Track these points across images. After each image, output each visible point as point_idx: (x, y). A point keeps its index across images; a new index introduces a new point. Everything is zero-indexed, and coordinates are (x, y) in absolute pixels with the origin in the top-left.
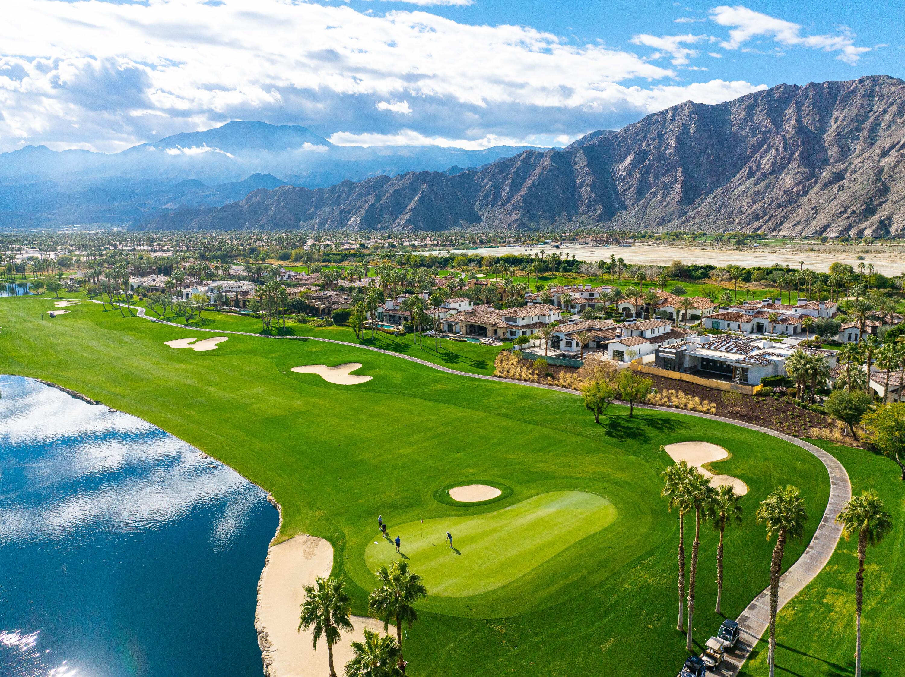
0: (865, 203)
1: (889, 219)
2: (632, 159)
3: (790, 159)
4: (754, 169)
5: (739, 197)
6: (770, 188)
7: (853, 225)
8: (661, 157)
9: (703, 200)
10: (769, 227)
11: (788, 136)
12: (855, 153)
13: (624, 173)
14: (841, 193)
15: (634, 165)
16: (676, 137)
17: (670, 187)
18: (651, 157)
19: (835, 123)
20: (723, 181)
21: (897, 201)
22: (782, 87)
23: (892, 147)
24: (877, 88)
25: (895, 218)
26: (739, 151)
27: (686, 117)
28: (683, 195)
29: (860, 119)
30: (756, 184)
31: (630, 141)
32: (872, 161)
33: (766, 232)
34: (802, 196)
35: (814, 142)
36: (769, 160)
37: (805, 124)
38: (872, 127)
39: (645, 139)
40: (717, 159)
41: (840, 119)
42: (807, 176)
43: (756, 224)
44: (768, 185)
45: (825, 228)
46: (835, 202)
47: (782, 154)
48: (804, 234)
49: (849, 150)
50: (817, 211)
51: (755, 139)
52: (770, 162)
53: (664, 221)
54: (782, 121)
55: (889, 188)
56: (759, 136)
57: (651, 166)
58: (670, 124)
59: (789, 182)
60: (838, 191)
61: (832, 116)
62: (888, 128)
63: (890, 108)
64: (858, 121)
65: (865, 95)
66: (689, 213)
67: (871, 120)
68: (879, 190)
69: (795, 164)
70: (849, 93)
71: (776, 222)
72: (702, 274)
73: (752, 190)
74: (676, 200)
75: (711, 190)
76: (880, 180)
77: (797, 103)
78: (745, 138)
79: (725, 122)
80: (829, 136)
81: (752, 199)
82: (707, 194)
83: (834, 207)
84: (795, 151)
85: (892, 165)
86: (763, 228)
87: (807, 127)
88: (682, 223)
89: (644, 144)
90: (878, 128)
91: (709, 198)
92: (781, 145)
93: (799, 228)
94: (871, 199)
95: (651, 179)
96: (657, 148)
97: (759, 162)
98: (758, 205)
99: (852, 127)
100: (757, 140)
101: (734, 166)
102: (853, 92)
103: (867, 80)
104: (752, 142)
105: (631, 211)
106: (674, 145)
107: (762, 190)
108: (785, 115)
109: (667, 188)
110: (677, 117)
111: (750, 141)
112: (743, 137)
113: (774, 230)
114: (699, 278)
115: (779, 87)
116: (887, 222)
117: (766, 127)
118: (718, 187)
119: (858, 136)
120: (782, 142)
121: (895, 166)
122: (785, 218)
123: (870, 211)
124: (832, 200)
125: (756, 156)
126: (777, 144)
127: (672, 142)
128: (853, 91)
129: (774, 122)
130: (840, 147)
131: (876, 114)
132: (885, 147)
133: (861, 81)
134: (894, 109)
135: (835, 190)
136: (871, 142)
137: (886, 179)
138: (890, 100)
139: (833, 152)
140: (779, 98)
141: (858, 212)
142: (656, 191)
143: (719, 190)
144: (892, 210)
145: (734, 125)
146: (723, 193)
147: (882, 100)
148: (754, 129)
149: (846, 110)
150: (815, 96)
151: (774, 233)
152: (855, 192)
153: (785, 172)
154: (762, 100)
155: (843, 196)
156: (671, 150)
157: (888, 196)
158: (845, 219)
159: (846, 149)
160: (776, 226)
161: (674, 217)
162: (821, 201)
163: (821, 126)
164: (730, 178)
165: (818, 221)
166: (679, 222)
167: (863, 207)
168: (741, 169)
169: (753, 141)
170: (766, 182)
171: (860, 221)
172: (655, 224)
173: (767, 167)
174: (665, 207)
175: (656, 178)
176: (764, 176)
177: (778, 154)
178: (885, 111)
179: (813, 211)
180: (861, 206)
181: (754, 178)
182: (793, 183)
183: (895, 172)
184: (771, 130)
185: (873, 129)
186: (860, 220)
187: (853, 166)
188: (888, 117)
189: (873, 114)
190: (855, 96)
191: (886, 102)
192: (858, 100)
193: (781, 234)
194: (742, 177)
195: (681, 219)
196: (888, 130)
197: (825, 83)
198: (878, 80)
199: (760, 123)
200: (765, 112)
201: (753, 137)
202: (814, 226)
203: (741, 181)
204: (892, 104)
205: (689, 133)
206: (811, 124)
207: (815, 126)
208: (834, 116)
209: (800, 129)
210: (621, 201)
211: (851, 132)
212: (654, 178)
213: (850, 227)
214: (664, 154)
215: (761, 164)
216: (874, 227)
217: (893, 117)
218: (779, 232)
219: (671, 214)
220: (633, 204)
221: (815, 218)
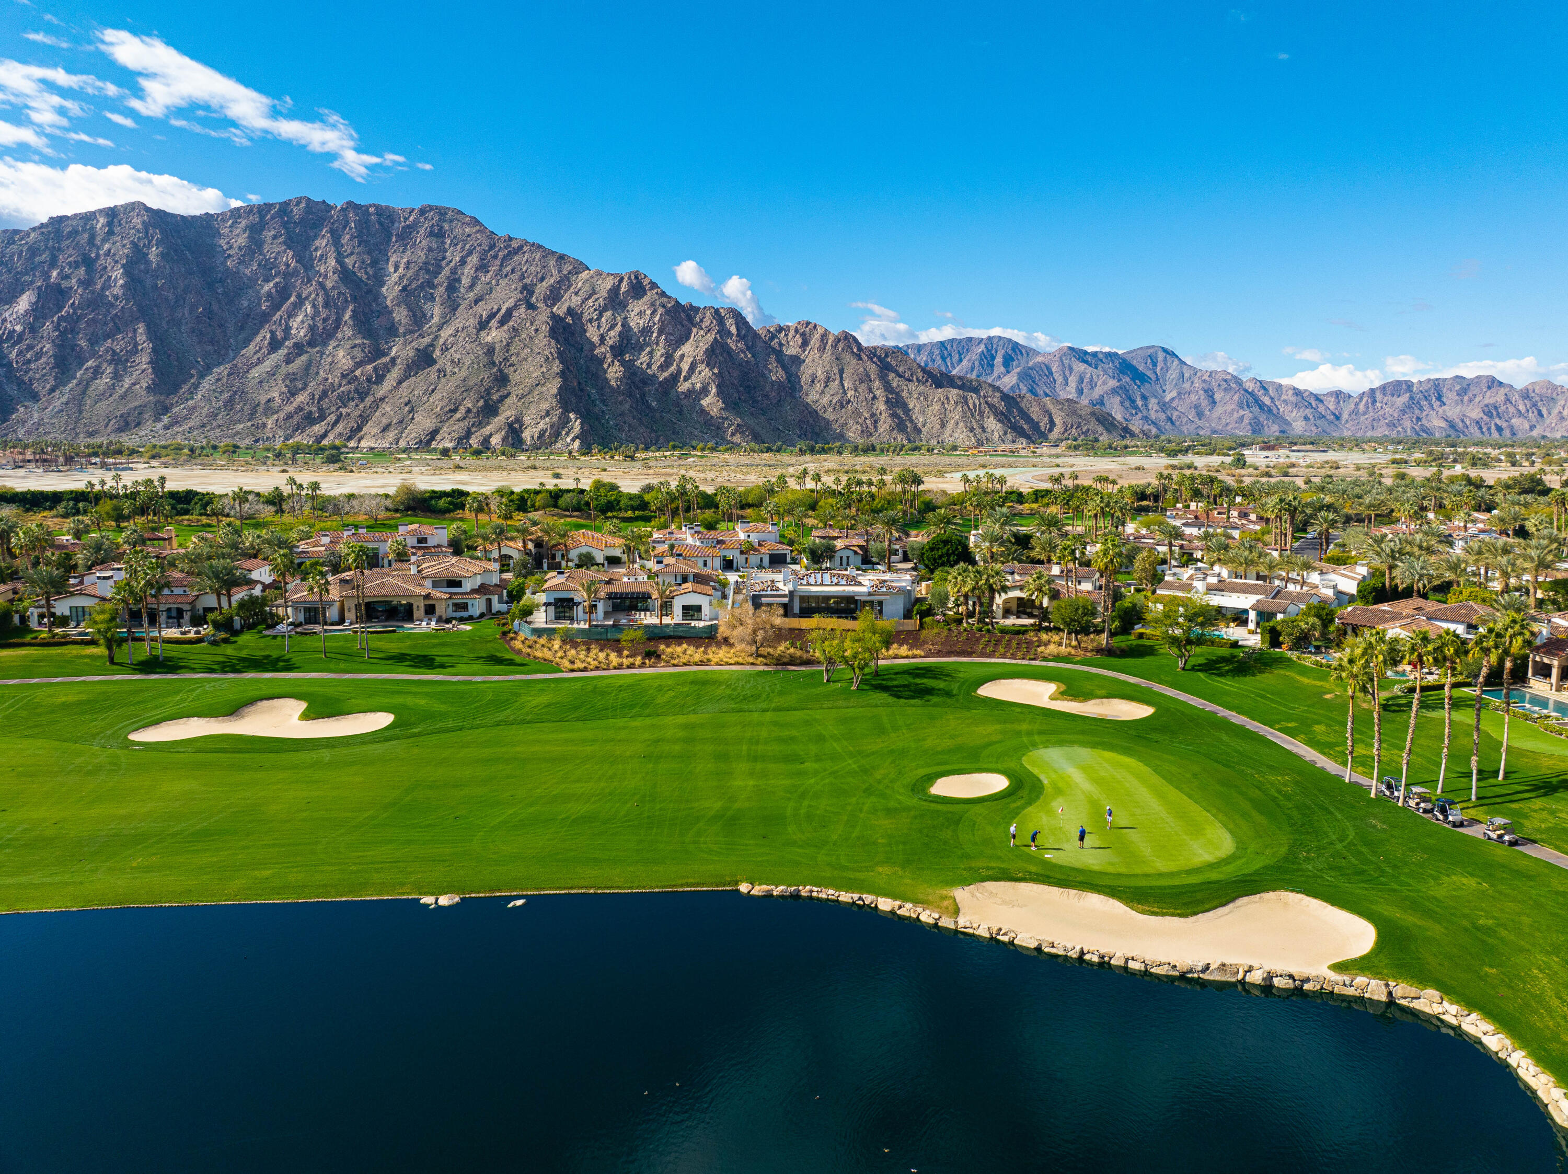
0: (482, 397)
1: (519, 420)
2: (34, 300)
3: (338, 323)
4: (279, 335)
5: (261, 382)
6: (313, 369)
7: (473, 430)
8: (96, 302)
9: (196, 386)
10: (340, 434)
11: (329, 284)
12: (433, 321)
13: (18, 328)
14: (443, 380)
15: (38, 312)
16: (123, 266)
17: (127, 361)
18: (75, 299)
19: (395, 272)
20: (226, 354)
21: (523, 396)
22: (304, 202)
23: (492, 316)
24: (446, 226)
25: (527, 420)
26: (246, 303)
27: (138, 231)
28: (157, 376)
29: (432, 268)
30: (288, 360)
31: (19, 265)
32: (469, 335)
33: (337, 443)
34: (376, 383)
35: (370, 297)
36: (303, 322)
37: (350, 267)
38: (450, 284)
39: (53, 264)
40: (209, 313)
41: (402, 266)
42: (370, 352)
43: (318, 429)
44: (308, 366)
45: (434, 434)
46: (437, 395)
47: (324, 313)
48: (402, 444)
49: (424, 315)
50: (413, 407)
51: (271, 284)
52: (306, 325)
53: (127, 424)
54: (312, 259)
55: (507, 376)
56: (277, 280)
57: (79, 318)
58: (104, 241)
59: (344, 361)
60: (439, 377)
61: (388, 260)
62: (472, 287)
63: (470, 259)
64: (428, 272)
65: (431, 234)
66: (175, 410)
67: (446, 272)
68: (496, 379)
69: (348, 332)
70: (408, 226)
71: (350, 425)
72: (450, 503)
73: (284, 370)
74: (145, 385)
75: (208, 369)
76: (494, 364)
77: (332, 231)
78: (253, 280)
79: (212, 250)
80: (390, 290)
81: (287, 386)
82: (202, 376)
83: (438, 401)
84: (344, 309)
85: (505, 343)
86: (331, 436)
87: (354, 273)
88: (167, 428)
89: (54, 274)
90: (457, 285)
91: (207, 384)
92: (320, 299)
93: (391, 435)
94: (488, 391)
95: (83, 343)
96: (86, 283)
97: (287, 324)
98: (302, 398)
99: (422, 280)
100: (276, 285)
101: (242, 328)
102: (413, 227)
103: (430, 211)
104: (266, 288)
105: (50, 403)
106: (121, 282)
107: (301, 373)
108: (316, 250)
109: (120, 363)
110: (117, 229)
111: (263, 287)
112: (249, 278)
113: (350, 438)
114: (448, 511)
115: (299, 201)
116: (517, 426)
117: (288, 265)
118: (220, 364)
119: (432, 294)
120: (322, 293)
121: (508, 345)
122: (364, 419)
123: (490, 410)
124: (433, 391)
125: (279, 313)
126: (313, 296)
127: (117, 274)
128: (413, 224)
129: (299, 259)
130: (410, 309)
131: (452, 264)
132: (481, 315)
133: (423, 211)
134: (473, 260)
135: (433, 376)
136: (452, 306)
137: (501, 363)
138: (467, 247)
139: (401, 315)
140: (302, 219)
141: (475, 410)
142: (98, 367)
143: (222, 370)
144: (519, 408)
145: (229, 256)
146: (230, 374)
147: (456, 245)
148: (268, 268)
149: (409, 253)
150: (359, 223)
151: (352, 444)
152: (464, 380)
153: (333, 343)
154: (273, 218)
155: (447, 387)
156: (117, 291)
157: (509, 387)
158: (459, 420)
159: (419, 314)
160: (352, 431)
161: (146, 416)
162: (416, 393)
163: (375, 273)
164: (237, 350)
165: (419, 423)
166: (159, 425)
167: (481, 404)
168: (257, 333)
169: (268, 287)
170: (304, 358)
171: (480, 425)
172: (110, 429)
173: (302, 334)
174: (123, 397)
175: (94, 341)
176: (299, 348)
177: (316, 313)
178: (463, 262)
179: (407, 408)
180: (478, 401)
181: (283, 352)
182: (351, 363)
183: (511, 353)
184: (295, 273)
185: (453, 286)
186: (480, 423)
187: (441, 341)
188: (468, 272)
189: (448, 264)
190: (418, 233)
191: (463, 249)
192: (422, 240)
193: (363, 444)
194: (260, 349)
195: (161, 420)
196: (472, 290)
197: (370, 206)
198: (446, 214)
199: (276, 259)
200: (281, 240)
201: (267, 280)
202: (413, 433)
203: (260, 355)
204: (470, 253)
205: (148, 263)
206: (360, 268)
207: (366, 273)
208: (392, 260)
209: (345, 275)
210: (20, 383)
211: (422, 287)
212: (88, 340)
213: (468, 434)
214: (101, 295)
215: (291, 328)
216: (503, 432)
217: (475, 272)
218: (360, 440)
219: (141, 410)
220: (52, 390)
221: (413, 418)
